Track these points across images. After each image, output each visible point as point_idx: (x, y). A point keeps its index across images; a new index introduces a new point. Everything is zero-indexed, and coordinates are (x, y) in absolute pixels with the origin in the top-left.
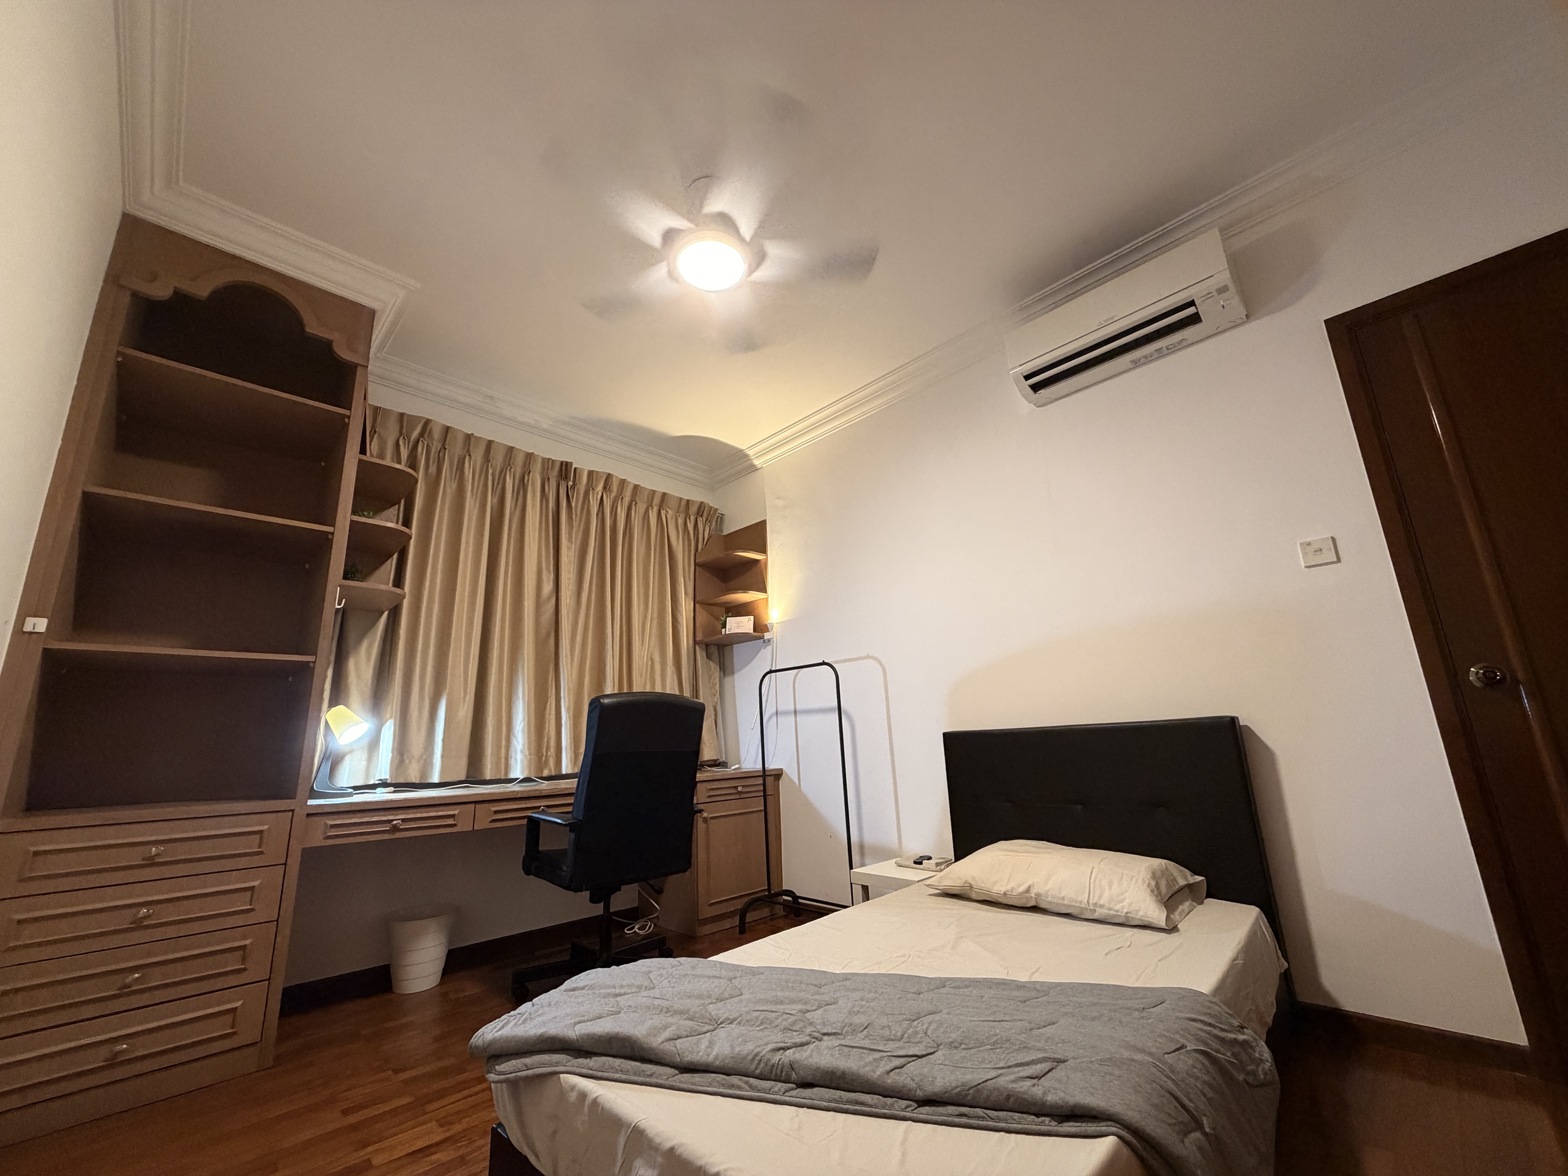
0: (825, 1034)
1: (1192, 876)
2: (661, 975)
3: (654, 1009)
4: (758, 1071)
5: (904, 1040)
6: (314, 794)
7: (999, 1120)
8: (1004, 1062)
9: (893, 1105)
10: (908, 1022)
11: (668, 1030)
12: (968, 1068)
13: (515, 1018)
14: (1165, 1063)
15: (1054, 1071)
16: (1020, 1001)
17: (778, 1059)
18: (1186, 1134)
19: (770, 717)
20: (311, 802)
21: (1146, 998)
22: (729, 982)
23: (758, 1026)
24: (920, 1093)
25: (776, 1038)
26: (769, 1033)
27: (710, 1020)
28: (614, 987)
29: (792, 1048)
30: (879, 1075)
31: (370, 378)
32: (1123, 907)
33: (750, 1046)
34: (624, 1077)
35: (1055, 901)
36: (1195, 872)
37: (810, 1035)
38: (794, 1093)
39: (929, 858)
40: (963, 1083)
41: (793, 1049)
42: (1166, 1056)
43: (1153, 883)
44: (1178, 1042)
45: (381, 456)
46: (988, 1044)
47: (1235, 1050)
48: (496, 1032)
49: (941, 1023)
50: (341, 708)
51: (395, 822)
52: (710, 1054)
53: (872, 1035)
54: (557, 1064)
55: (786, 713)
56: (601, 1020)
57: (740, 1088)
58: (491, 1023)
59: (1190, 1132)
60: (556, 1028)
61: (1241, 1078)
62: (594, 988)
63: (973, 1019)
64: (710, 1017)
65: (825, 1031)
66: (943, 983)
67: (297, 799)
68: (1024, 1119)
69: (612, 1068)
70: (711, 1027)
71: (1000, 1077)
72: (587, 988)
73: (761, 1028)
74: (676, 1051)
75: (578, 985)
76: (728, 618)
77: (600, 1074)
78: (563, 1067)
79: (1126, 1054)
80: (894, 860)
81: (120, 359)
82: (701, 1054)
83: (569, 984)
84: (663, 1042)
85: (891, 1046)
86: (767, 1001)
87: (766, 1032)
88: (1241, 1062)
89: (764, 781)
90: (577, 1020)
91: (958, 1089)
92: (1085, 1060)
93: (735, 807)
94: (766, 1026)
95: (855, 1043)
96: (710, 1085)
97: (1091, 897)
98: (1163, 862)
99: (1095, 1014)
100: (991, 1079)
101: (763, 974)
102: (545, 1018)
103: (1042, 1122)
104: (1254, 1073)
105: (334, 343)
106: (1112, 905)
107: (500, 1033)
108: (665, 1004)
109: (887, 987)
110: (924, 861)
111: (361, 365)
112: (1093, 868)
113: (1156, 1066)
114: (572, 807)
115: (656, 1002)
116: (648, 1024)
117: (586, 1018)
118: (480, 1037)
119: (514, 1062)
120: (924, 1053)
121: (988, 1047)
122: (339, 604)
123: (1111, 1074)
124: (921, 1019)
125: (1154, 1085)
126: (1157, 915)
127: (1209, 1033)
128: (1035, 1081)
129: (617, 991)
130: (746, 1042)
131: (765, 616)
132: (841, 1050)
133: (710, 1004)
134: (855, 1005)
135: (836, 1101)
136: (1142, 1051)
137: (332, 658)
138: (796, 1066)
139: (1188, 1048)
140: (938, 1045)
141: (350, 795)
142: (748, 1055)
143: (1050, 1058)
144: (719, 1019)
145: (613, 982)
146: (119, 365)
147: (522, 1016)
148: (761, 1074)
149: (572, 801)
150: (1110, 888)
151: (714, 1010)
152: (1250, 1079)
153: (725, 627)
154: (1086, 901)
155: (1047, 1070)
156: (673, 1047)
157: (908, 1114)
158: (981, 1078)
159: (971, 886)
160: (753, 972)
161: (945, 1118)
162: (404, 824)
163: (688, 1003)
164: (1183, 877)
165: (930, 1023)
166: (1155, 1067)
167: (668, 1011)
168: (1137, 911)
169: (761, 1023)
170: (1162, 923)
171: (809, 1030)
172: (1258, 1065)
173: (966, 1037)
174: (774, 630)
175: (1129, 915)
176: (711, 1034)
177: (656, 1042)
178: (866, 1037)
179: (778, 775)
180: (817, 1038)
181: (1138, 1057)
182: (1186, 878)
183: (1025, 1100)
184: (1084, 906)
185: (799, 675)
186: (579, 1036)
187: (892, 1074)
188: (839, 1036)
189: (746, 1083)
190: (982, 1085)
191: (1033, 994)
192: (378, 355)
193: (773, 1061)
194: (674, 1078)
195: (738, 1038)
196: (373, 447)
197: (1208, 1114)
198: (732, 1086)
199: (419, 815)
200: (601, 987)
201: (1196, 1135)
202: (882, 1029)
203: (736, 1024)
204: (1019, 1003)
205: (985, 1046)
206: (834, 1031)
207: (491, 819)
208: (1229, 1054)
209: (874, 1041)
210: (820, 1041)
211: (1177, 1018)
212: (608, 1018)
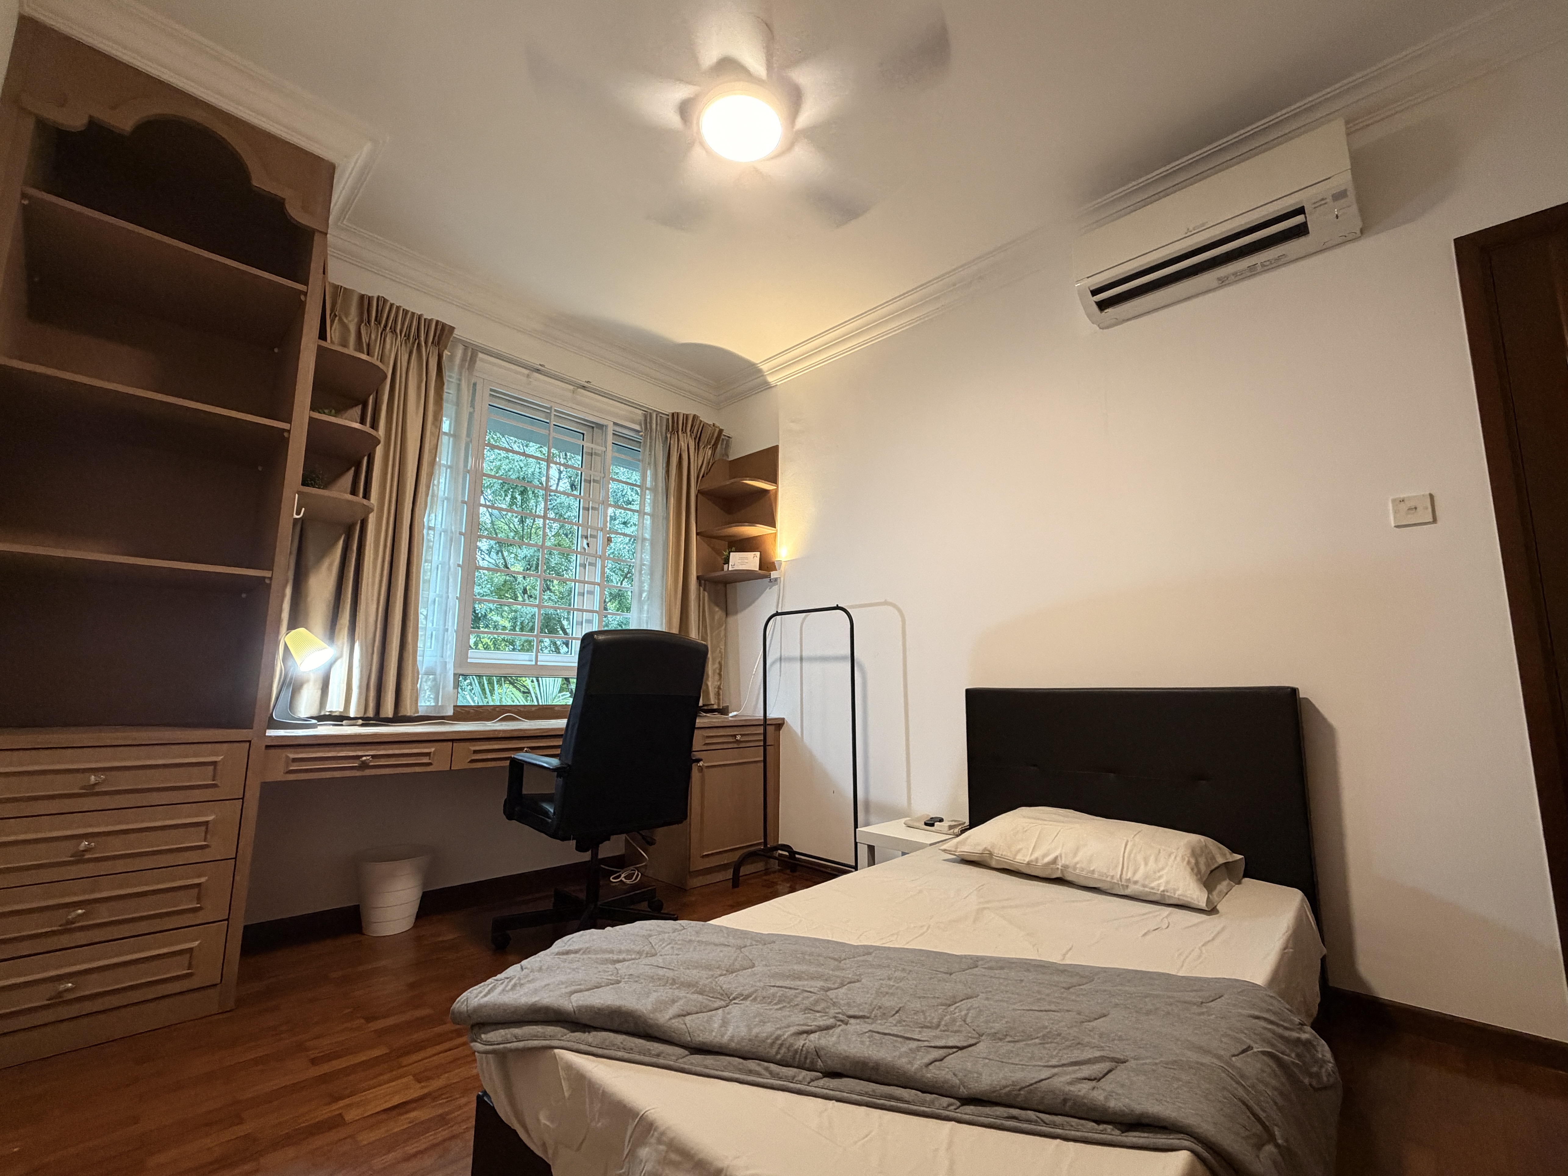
0: (851, 1017)
1: (1231, 854)
2: (663, 940)
3: (659, 979)
4: (779, 1057)
5: (942, 1028)
6: (273, 724)
7: (1055, 1125)
8: (1057, 1059)
9: (933, 1102)
10: (944, 1007)
11: (676, 1004)
12: (1017, 1064)
13: (502, 983)
14: (1234, 1067)
15: (1113, 1072)
16: (1064, 988)
17: (801, 1045)
18: (1259, 1147)
19: (773, 663)
20: (270, 733)
21: (1202, 990)
22: (738, 951)
23: (776, 1004)
24: (963, 1091)
25: (798, 1019)
26: (788, 1013)
27: (722, 995)
28: (612, 952)
29: (815, 1032)
30: (917, 1069)
31: (330, 251)
32: (1159, 885)
33: (769, 1028)
34: (626, 1056)
35: (1084, 873)
36: (1234, 851)
37: (835, 1017)
38: (821, 1082)
39: (941, 820)
40: (1013, 1082)
41: (818, 1033)
42: (1233, 1059)
43: (1193, 861)
44: (1243, 1042)
45: (345, 344)
46: (1037, 1038)
47: (1299, 1051)
48: (482, 998)
49: (981, 1011)
50: (301, 630)
51: (364, 758)
52: (725, 1034)
53: (904, 1021)
54: (552, 1038)
55: (790, 659)
56: (600, 989)
57: (759, 1074)
58: (476, 987)
59: (1263, 1145)
60: (550, 996)
61: (1306, 1081)
62: (589, 952)
63: (1015, 1007)
64: (721, 991)
65: (851, 1013)
66: (975, 962)
67: (255, 728)
68: (1082, 1125)
69: (614, 1045)
70: (723, 1003)
71: (1055, 1077)
72: (582, 951)
73: (779, 1006)
74: (686, 1030)
75: (571, 948)
76: (731, 553)
77: (600, 1051)
78: (558, 1042)
79: (1193, 1056)
80: (903, 820)
81: (26, 202)
82: (714, 1034)
83: (559, 945)
84: (671, 1019)
85: (927, 1034)
86: (783, 976)
87: (786, 1012)
88: (1304, 1063)
89: (765, 730)
90: (573, 988)
91: (1008, 1089)
92: (1148, 1061)
93: (731, 757)
94: (784, 1004)
95: (886, 1028)
96: (725, 1069)
97: (1124, 873)
98: (1202, 838)
99: (1150, 1007)
100: (1045, 1079)
101: (774, 942)
102: (537, 984)
103: (1105, 1129)
104: (1317, 1075)
105: (286, 202)
106: (1146, 883)
107: (486, 999)
108: (670, 974)
109: (914, 965)
110: (936, 824)
111: (318, 231)
112: (1127, 842)
113: (1225, 1070)
114: (560, 750)
115: (661, 972)
116: (654, 996)
117: (582, 987)
118: (464, 1001)
119: (502, 1032)
120: (965, 1044)
121: (1037, 1041)
122: (298, 513)
123: (1178, 1080)
124: (957, 1005)
125: (1226, 1093)
126: (1197, 895)
127: (1274, 1033)
128: (1094, 1083)
129: (615, 957)
130: (764, 1023)
131: (772, 553)
132: (872, 1036)
133: (721, 975)
134: (882, 984)
135: (867, 1094)
136: (1206, 1052)
137: (291, 575)
138: (822, 1053)
139: (1255, 1050)
140: (981, 1035)
141: (314, 726)
142: (767, 1038)
143: (1108, 1058)
144: (732, 994)
145: (611, 946)
146: (24, 208)
147: (510, 981)
148: (781, 1060)
149: (561, 743)
150: (1146, 864)
151: (726, 982)
152: (1314, 1083)
153: (728, 563)
154: (1119, 876)
155: (1106, 1071)
156: (682, 1024)
157: (952, 1114)
158: (1034, 1078)
159: (991, 854)
160: (765, 940)
161: (993, 1120)
162: (374, 760)
163: (694, 974)
164: (1222, 855)
165: (969, 1010)
166: (1224, 1072)
167: (674, 982)
168: (1175, 890)
169: (779, 1001)
170: (1203, 904)
171: (832, 1011)
172: (1321, 1067)
173: (1011, 1028)
174: (782, 569)
175: (1166, 893)
176: (723, 1011)
177: (664, 1018)
178: (899, 1022)
179: (779, 724)
180: (842, 1021)
181: (1207, 1060)
182: (1224, 855)
183: (1085, 1104)
184: (1115, 881)
185: (807, 619)
186: (577, 1007)
187: (931, 1067)
188: (867, 1020)
189: (767, 1069)
190: (1035, 1086)
191: (1075, 980)
192: (339, 224)
193: (796, 1047)
194: (684, 1060)
195: (755, 1017)
196: (334, 332)
197: (1280, 1124)
198: (750, 1072)
199: (391, 752)
200: (596, 952)
201: (1270, 1148)
202: (915, 1014)
203: (751, 1001)
204: (1063, 990)
205: (1032, 1039)
206: (861, 1014)
207: (469, 760)
208: (1293, 1055)
209: (907, 1028)
210: (846, 1024)
211: (1240, 1015)
212: (608, 988)
